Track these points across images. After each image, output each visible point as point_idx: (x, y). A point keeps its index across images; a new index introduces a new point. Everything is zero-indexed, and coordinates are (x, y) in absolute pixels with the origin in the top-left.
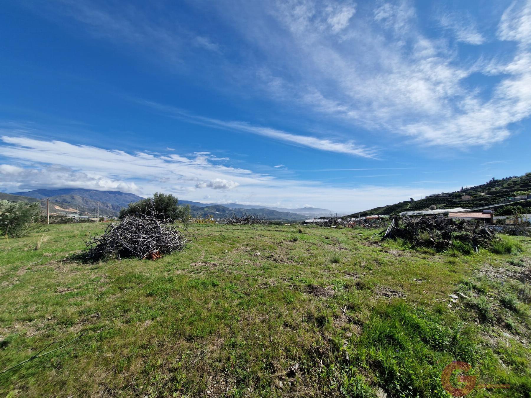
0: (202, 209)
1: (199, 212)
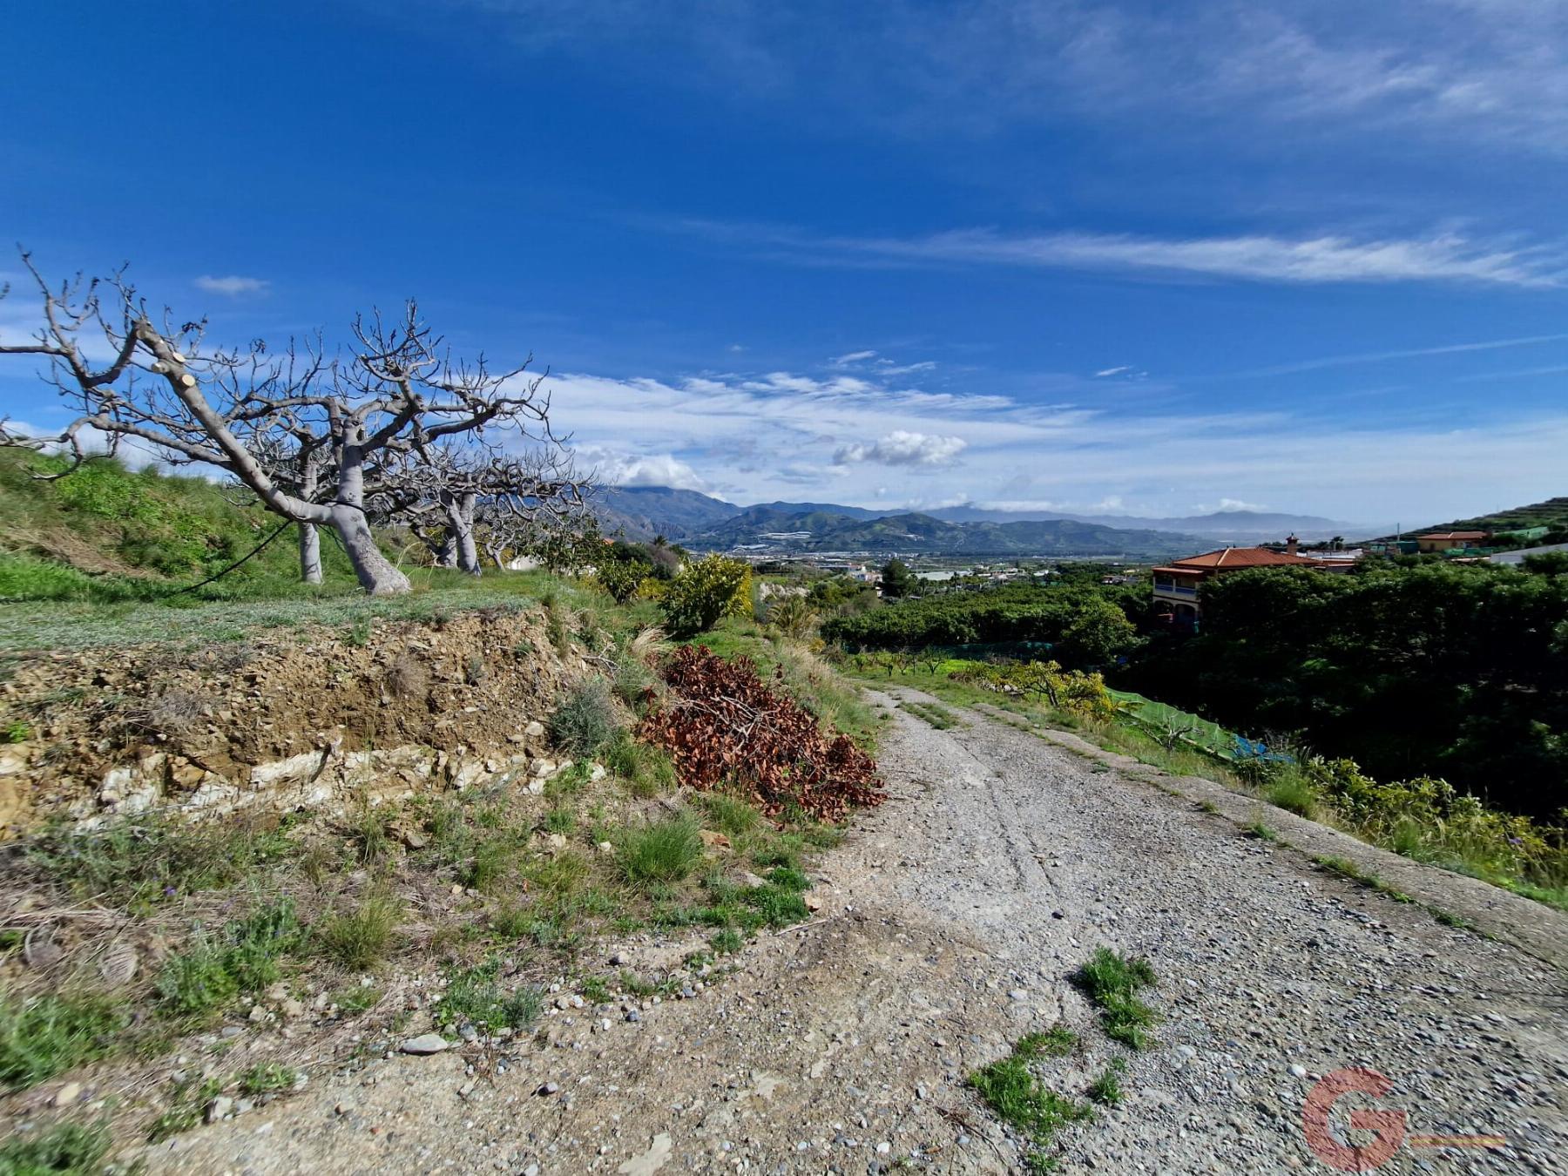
0: (868, 525)
1: (858, 536)
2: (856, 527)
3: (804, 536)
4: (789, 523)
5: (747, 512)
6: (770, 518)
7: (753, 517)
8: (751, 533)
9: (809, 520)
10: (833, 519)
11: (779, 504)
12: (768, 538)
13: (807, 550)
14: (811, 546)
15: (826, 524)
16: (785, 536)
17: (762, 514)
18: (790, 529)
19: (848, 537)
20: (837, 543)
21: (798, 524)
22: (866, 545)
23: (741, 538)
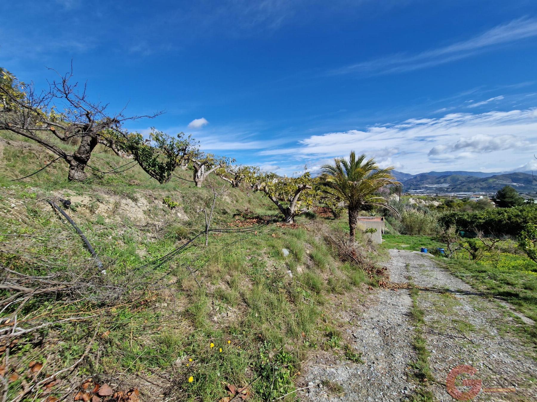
2: (476, 181)
3: (446, 185)
4: (437, 180)
5: (415, 177)
6: (427, 179)
7: (419, 178)
8: (417, 185)
9: (448, 179)
10: (462, 178)
11: (432, 173)
12: (426, 187)
13: (447, 191)
14: (449, 190)
15: (458, 180)
16: (435, 186)
17: (423, 177)
18: (438, 183)
19: (471, 185)
20: (465, 188)
21: (442, 180)
22: (482, 189)
23: (412, 187)
